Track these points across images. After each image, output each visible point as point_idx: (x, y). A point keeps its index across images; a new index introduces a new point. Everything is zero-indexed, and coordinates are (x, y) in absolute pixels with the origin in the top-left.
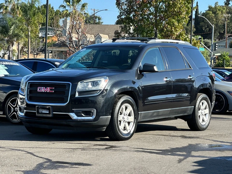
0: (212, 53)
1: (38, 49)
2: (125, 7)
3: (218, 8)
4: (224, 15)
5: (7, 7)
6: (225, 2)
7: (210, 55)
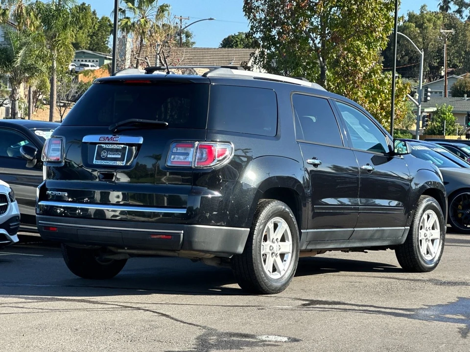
0: (420, 106)
1: (67, 96)
2: (261, 15)
3: (426, 17)
4: (442, 31)
5: (5, 10)
6: (440, 4)
7: (416, 111)
